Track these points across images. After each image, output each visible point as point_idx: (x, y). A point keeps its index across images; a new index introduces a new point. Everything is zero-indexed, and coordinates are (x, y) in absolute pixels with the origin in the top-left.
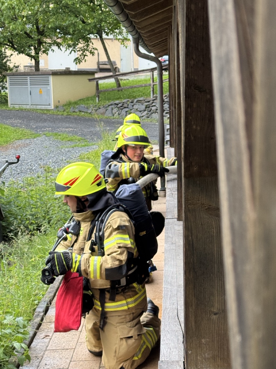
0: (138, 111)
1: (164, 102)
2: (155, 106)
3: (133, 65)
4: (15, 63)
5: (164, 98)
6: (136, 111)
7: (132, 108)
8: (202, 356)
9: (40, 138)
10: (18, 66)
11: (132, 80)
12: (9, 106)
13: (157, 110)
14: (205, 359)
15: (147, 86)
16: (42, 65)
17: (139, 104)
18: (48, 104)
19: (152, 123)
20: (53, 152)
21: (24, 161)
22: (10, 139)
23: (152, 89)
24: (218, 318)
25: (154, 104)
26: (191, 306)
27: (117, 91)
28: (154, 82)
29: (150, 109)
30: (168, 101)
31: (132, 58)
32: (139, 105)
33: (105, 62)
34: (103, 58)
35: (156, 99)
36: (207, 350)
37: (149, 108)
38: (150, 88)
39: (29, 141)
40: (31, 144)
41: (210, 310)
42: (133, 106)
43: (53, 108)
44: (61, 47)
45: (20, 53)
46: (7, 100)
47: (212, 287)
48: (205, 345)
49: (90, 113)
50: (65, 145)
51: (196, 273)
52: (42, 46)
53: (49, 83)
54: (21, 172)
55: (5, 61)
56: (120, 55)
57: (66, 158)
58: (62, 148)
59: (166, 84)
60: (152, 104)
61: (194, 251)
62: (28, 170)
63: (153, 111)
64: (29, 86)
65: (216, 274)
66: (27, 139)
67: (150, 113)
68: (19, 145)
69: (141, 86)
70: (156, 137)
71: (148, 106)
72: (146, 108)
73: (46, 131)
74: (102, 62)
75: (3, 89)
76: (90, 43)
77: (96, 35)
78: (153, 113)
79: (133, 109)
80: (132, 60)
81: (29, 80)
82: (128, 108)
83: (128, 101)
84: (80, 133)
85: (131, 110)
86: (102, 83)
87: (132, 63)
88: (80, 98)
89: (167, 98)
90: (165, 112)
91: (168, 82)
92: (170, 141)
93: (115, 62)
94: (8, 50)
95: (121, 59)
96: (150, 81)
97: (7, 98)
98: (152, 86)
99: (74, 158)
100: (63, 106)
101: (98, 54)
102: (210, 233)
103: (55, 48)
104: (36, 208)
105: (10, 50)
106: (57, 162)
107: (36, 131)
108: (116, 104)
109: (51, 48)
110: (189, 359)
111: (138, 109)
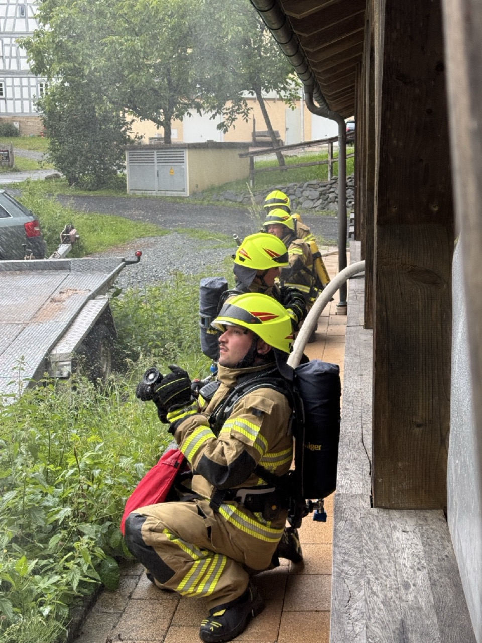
0: (310, 200)
1: (347, 186)
2: (333, 192)
4: (137, 133)
5: (348, 181)
6: (307, 200)
7: (300, 195)
8: (398, 487)
9: (169, 236)
10: (142, 137)
11: (302, 157)
12: (128, 193)
13: (336, 198)
14: (402, 491)
15: (323, 164)
16: (175, 137)
17: (312, 189)
18: (182, 190)
19: (329, 217)
20: (187, 254)
21: (147, 265)
22: (129, 236)
23: (329, 169)
24: (423, 432)
25: (332, 190)
26: (384, 413)
27: (279, 171)
28: (334, 158)
29: (326, 197)
30: (354, 185)
31: (302, 126)
32: (311, 191)
33: (263, 132)
34: (262, 127)
35: (335, 183)
36: (405, 478)
37: (325, 195)
38: (327, 168)
39: (154, 240)
40: (156, 244)
41: (411, 420)
42: (302, 192)
43: (188, 195)
44: (202, 110)
45: (143, 118)
46: (126, 185)
47: (414, 386)
48: (403, 470)
49: (241, 202)
50: (205, 245)
51: (391, 365)
52: (174, 109)
53: (183, 160)
54: (143, 281)
55: (123, 129)
56: (285, 122)
57: (205, 263)
58: (199, 250)
59: (350, 161)
60: (329, 190)
61: (390, 333)
62: (153, 278)
63: (331, 199)
64: (156, 164)
65: (421, 367)
66: (152, 236)
67: (326, 202)
68: (141, 245)
69: (315, 164)
70: (334, 235)
71: (323, 193)
72: (321, 195)
73: (178, 226)
74: (259, 132)
75: (119, 169)
77: (251, 91)
78: (330, 203)
79: (302, 196)
80: (302, 130)
81: (155, 156)
82: (294, 195)
83: (296, 185)
84: (225, 230)
85: (299, 198)
86: (259, 161)
87: (302, 134)
88: (227, 182)
89: (351, 181)
90: (348, 201)
91: (353, 159)
92: (355, 233)
93: (277, 132)
94: (128, 114)
95: (287, 129)
96: (328, 157)
97: (126, 181)
98: (330, 164)
100: (203, 193)
101: (254, 120)
102: (414, 307)
103: (193, 111)
104: (163, 325)
105: (131, 114)
106: (192, 268)
107: (165, 226)
109: (187, 110)
110: (379, 490)
111: (310, 197)
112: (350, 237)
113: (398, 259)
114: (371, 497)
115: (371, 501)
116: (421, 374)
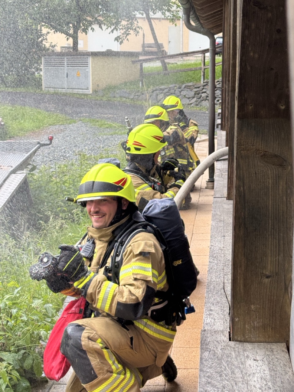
0: (187, 98)
1: (216, 88)
2: (205, 92)
3: (183, 48)
4: (52, 43)
5: (216, 84)
6: (184, 98)
7: (179, 94)
8: (251, 325)
9: (75, 124)
10: (55, 46)
11: (181, 64)
12: (43, 89)
13: (207, 97)
14: (254, 328)
15: (197, 70)
16: (81, 47)
17: (188, 90)
18: (86, 88)
19: (202, 112)
20: (90, 139)
21: (57, 147)
22: (43, 124)
23: (202, 74)
24: (271, 281)
25: (204, 90)
26: (241, 266)
27: (163, 75)
28: (206, 65)
29: (199, 96)
30: (221, 87)
31: (181, 40)
33: (151, 44)
34: (150, 40)
35: (207, 85)
36: (256, 317)
37: (198, 94)
38: (201, 73)
39: (63, 127)
40: (65, 131)
41: (261, 272)
42: (180, 92)
43: (91, 92)
44: (103, 26)
45: (56, 32)
46: (42, 83)
47: (265, 245)
48: (255, 311)
49: (132, 99)
50: (104, 132)
51: (247, 229)
52: (81, 24)
53: (88, 64)
54: (54, 159)
55: (40, 39)
56: (168, 37)
57: (103, 146)
58: (99, 135)
59: (218, 68)
60: (202, 90)
61: (246, 204)
62: (62, 157)
63: (203, 98)
64: (66, 68)
65: (270, 230)
66: (61, 124)
67: (200, 100)
68: (53, 131)
69: (191, 70)
70: (205, 126)
71: (197, 92)
72: (195, 94)
73: (83, 116)
74: (148, 44)
75: (37, 71)
76: (135, 21)
77: (142, 12)
78: (202, 100)
79: (181, 95)
80: (181, 43)
81: (65, 61)
83: (176, 86)
84: (120, 120)
86: (147, 66)
87: (181, 46)
89: (219, 84)
90: (217, 99)
91: (221, 66)
92: (221, 124)
93: (162, 45)
94: (45, 28)
95: (169, 42)
96: (201, 65)
97: (42, 80)
98: (203, 70)
99: (112, 146)
100: (103, 91)
101: (144, 35)
102: (265, 183)
103: (96, 27)
105: (47, 28)
106: (93, 150)
107: (72, 116)
108: (161, 89)
109: (91, 26)
110: (236, 327)
111: (186, 96)
112: (217, 127)
113: (253, 146)
114: (229, 332)
115: (230, 335)
116: (270, 236)
